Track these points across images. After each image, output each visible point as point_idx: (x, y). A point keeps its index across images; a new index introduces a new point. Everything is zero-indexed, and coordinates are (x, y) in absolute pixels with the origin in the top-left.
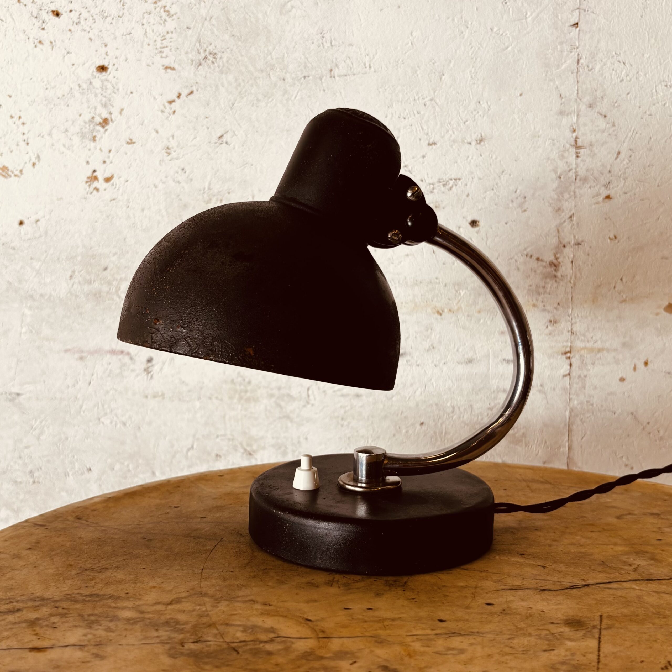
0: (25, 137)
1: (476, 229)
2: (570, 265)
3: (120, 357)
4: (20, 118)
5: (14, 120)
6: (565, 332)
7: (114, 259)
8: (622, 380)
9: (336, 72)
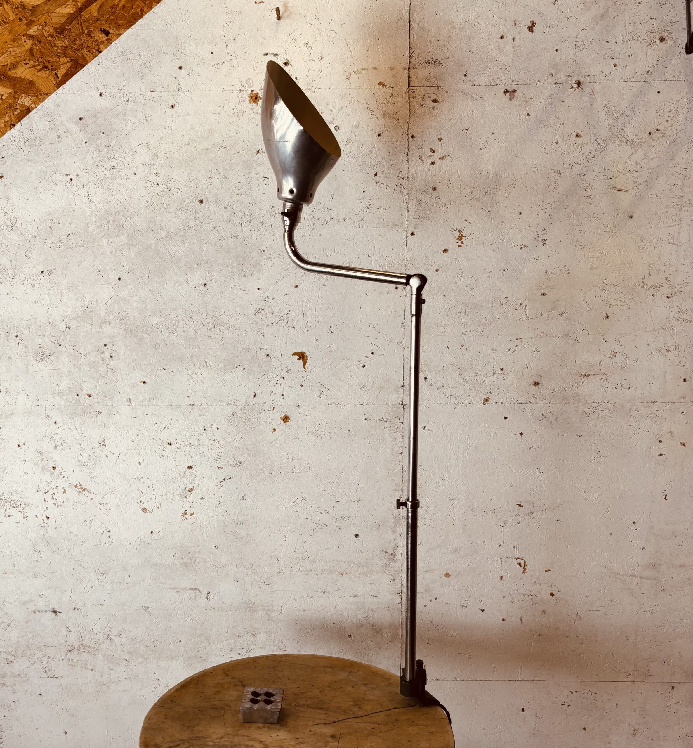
0: (154, 496)
1: (358, 538)
2: (400, 555)
3: (195, 591)
4: (152, 487)
5: (150, 488)
6: (399, 584)
7: (193, 548)
8: (425, 606)
9: (294, 471)
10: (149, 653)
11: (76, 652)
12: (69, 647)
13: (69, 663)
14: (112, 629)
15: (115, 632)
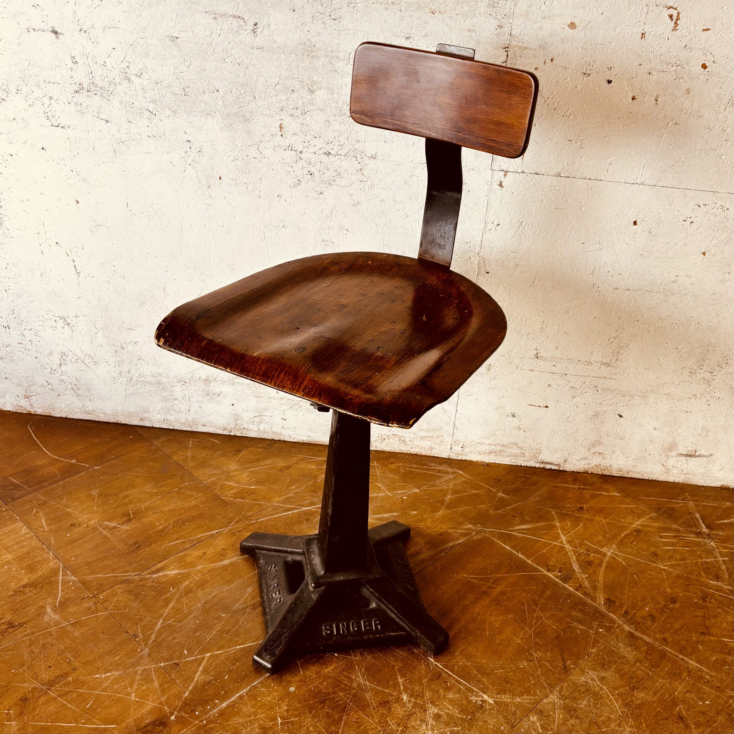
10: (178, 103)
11: (85, 93)
12: (76, 86)
13: (77, 110)
14: (131, 65)
15: (133, 70)
